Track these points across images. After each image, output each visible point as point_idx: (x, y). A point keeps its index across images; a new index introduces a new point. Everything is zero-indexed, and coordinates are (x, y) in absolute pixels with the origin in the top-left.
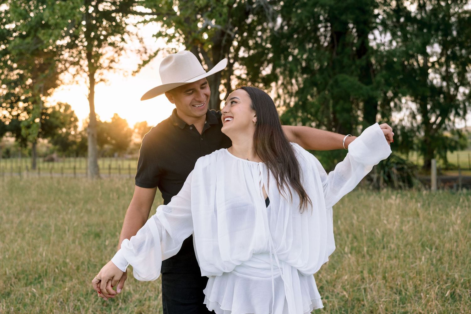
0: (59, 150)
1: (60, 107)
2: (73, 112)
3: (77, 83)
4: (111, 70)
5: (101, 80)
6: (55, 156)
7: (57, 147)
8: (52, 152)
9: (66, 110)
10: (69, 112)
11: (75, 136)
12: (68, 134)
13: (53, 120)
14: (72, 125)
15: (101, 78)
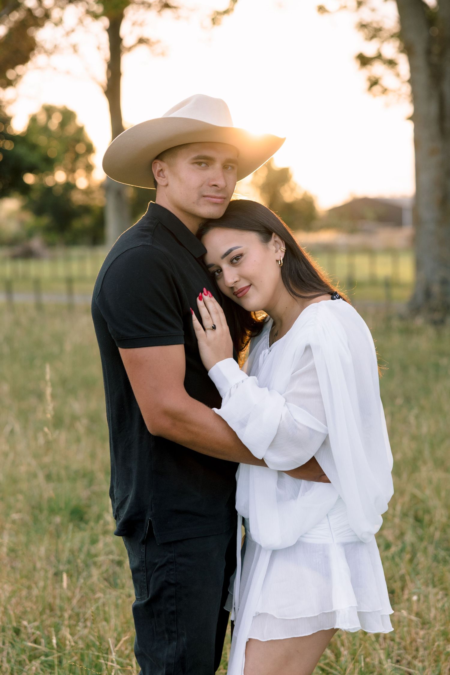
0: (48, 230)
1: (49, 117)
2: (80, 130)
3: (75, 48)
4: (167, 12)
5: (141, 41)
6: (36, 243)
7: (46, 220)
8: (30, 234)
9: (63, 124)
10: (70, 130)
11: (88, 192)
12: (70, 186)
13: (22, 151)
14: (81, 163)
15: (140, 36)
